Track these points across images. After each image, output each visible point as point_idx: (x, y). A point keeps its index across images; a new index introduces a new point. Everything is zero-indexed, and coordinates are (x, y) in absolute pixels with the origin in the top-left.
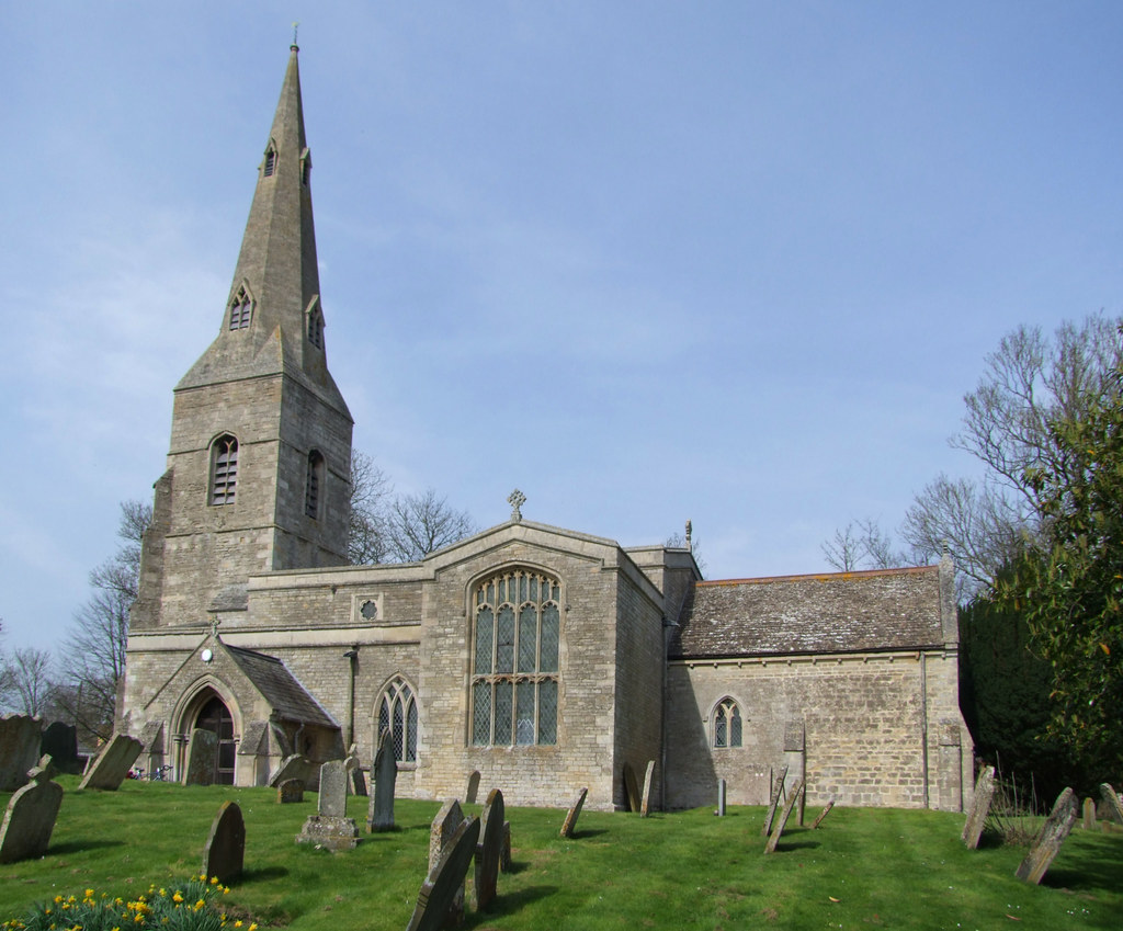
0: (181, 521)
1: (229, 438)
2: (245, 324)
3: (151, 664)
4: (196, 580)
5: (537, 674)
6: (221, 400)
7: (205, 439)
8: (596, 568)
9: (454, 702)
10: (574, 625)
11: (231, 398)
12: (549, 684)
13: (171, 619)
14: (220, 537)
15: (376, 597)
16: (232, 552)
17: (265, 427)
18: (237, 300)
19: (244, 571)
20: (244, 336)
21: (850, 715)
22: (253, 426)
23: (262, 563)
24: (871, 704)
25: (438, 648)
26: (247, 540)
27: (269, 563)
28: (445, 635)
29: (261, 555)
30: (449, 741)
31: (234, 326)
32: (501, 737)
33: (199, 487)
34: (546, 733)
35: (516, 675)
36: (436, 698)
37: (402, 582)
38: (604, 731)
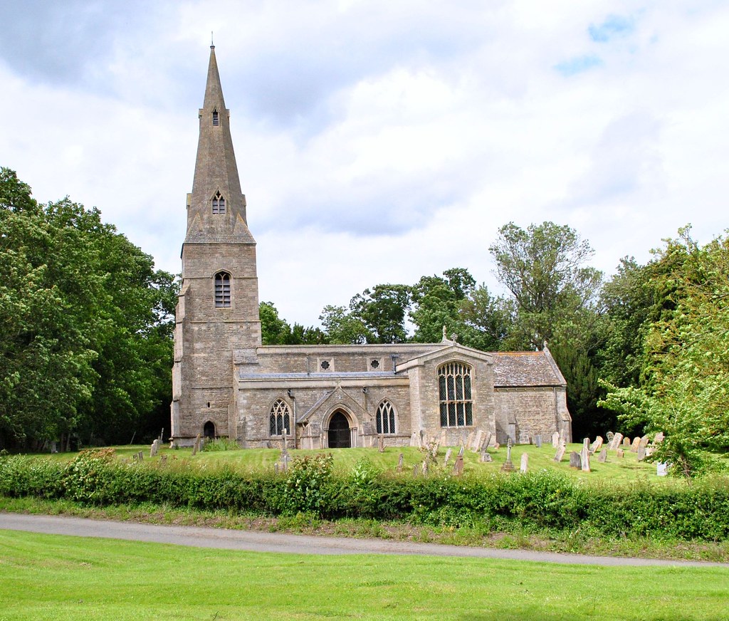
0: (200, 315)
1: (223, 273)
2: (222, 212)
3: (255, 395)
4: (213, 346)
5: (464, 400)
6: (217, 253)
7: (211, 273)
8: (485, 364)
9: (435, 411)
10: (479, 383)
11: (224, 253)
12: (469, 405)
13: (199, 366)
14: (226, 325)
15: (330, 360)
16: (235, 333)
17: (247, 270)
18: (215, 198)
19: (244, 343)
20: (224, 218)
21: (530, 410)
22: (239, 268)
23: (255, 340)
24: (537, 406)
25: (426, 391)
26: (245, 327)
27: (259, 339)
28: (429, 386)
29: (254, 335)
30: (434, 425)
31: (215, 211)
32: (452, 423)
33: (209, 297)
34: (469, 422)
35: (456, 401)
36: (427, 410)
37: (343, 354)
38: (492, 420)
